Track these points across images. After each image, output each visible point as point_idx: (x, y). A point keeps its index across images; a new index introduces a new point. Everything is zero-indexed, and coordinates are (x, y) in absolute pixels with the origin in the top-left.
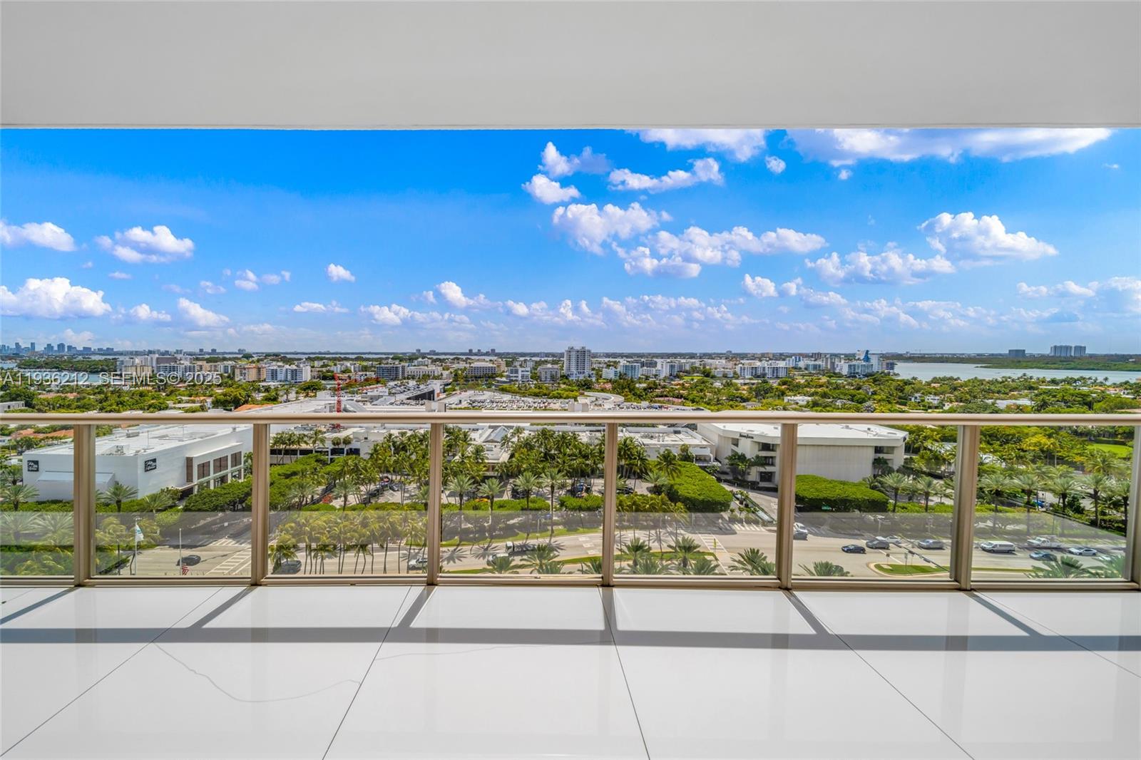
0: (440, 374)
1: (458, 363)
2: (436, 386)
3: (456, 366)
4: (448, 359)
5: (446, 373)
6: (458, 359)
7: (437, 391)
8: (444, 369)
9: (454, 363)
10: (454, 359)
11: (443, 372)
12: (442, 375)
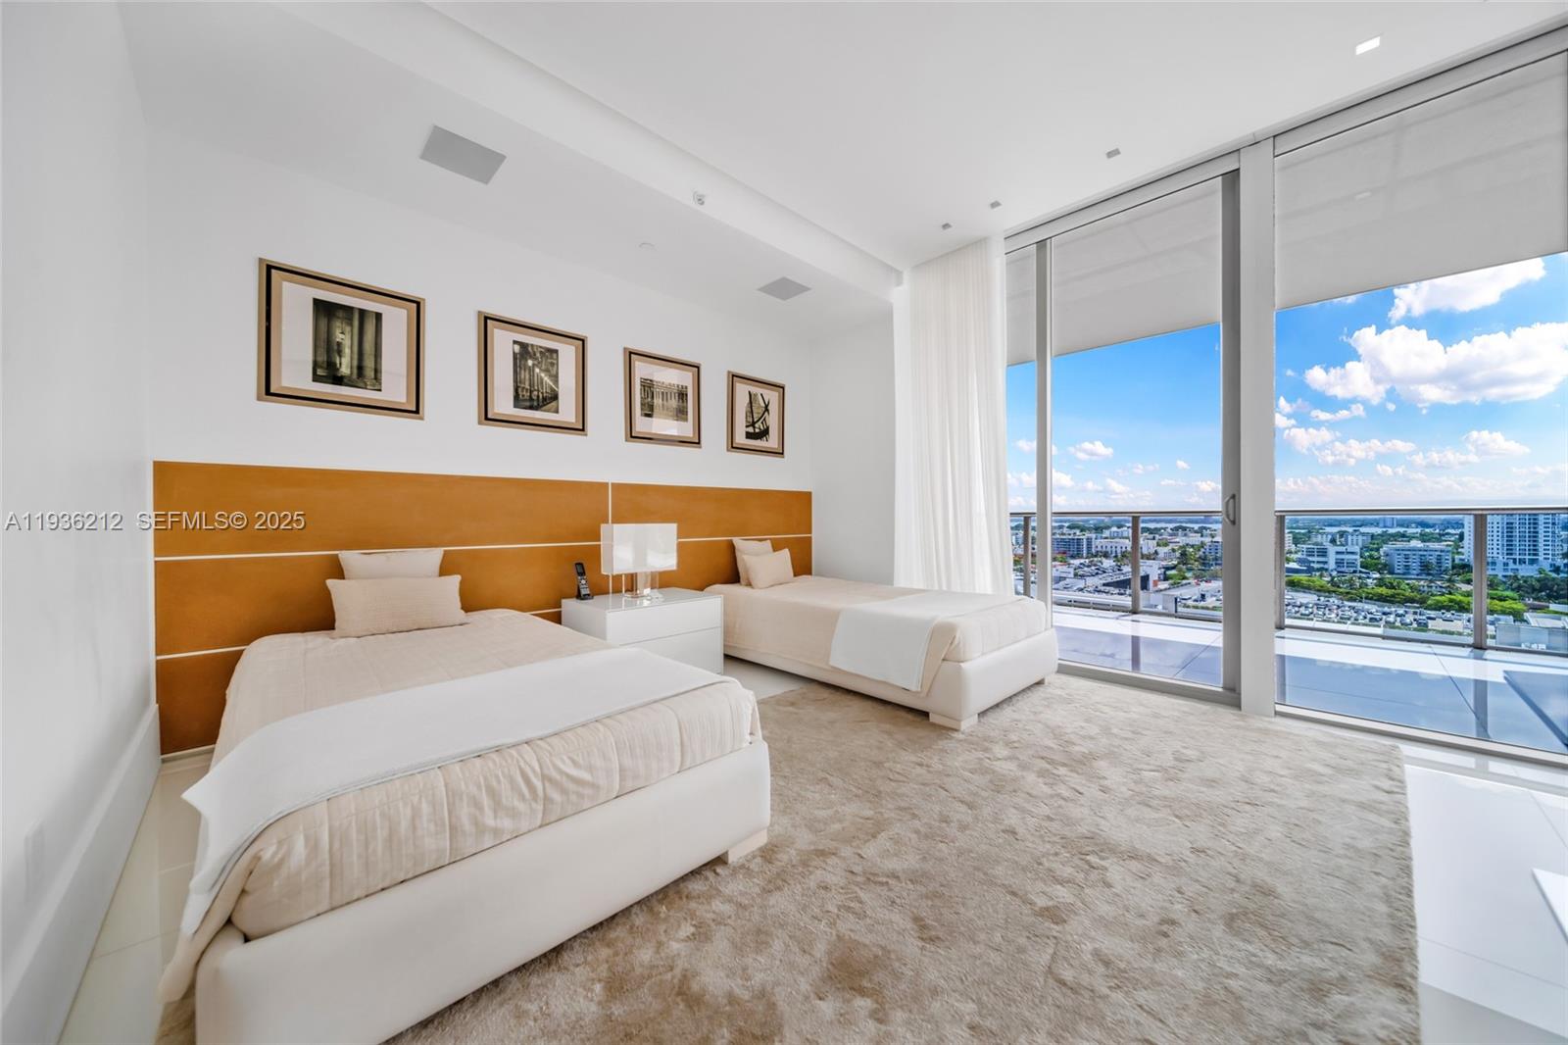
0: (1152, 551)
1: (1185, 535)
2: (1152, 569)
3: (1181, 540)
4: (1165, 529)
5: (1162, 551)
6: (1184, 529)
7: (1154, 577)
8: (1158, 545)
9: (1176, 535)
10: (1177, 529)
11: (1159, 549)
12: (1156, 553)
